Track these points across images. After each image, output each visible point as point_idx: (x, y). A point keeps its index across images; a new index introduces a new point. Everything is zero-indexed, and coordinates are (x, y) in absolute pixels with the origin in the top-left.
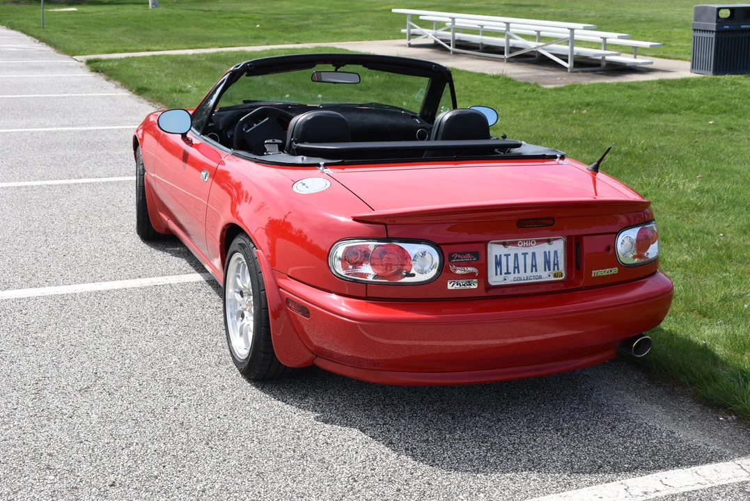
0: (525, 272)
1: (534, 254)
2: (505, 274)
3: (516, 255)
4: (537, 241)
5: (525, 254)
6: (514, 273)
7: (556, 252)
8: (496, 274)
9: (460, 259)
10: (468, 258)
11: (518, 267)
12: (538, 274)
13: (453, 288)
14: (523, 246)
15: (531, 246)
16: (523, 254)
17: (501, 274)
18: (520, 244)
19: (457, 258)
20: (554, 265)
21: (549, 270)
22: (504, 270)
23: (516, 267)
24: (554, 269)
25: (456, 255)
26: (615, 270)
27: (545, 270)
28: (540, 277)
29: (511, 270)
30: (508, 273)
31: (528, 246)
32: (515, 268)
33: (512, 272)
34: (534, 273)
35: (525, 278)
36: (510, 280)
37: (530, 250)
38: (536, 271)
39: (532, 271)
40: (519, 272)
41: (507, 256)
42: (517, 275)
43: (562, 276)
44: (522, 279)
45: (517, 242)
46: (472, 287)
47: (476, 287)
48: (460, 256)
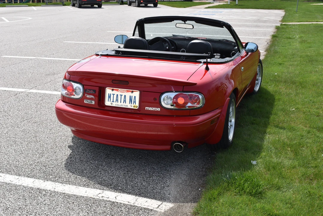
0: (121, 102)
1: (125, 96)
2: (112, 102)
3: (117, 95)
4: (127, 91)
5: (121, 95)
6: (116, 102)
7: (135, 97)
8: (108, 101)
10: (92, 92)
12: (126, 104)
13: (86, 103)
14: (121, 92)
15: (124, 92)
16: (120, 95)
17: (110, 101)
18: (120, 91)
19: (88, 91)
20: (134, 102)
21: (131, 104)
23: (117, 100)
24: (133, 104)
25: (88, 90)
26: (159, 109)
28: (127, 106)
29: (115, 100)
30: (113, 101)
31: (123, 92)
33: (115, 101)
35: (120, 105)
36: (114, 104)
37: (124, 94)
38: (125, 103)
39: (124, 103)
40: (118, 102)
41: (114, 94)
42: (117, 103)
43: (137, 107)
44: (119, 105)
45: (118, 90)
46: (93, 103)
47: (94, 104)
48: (89, 91)
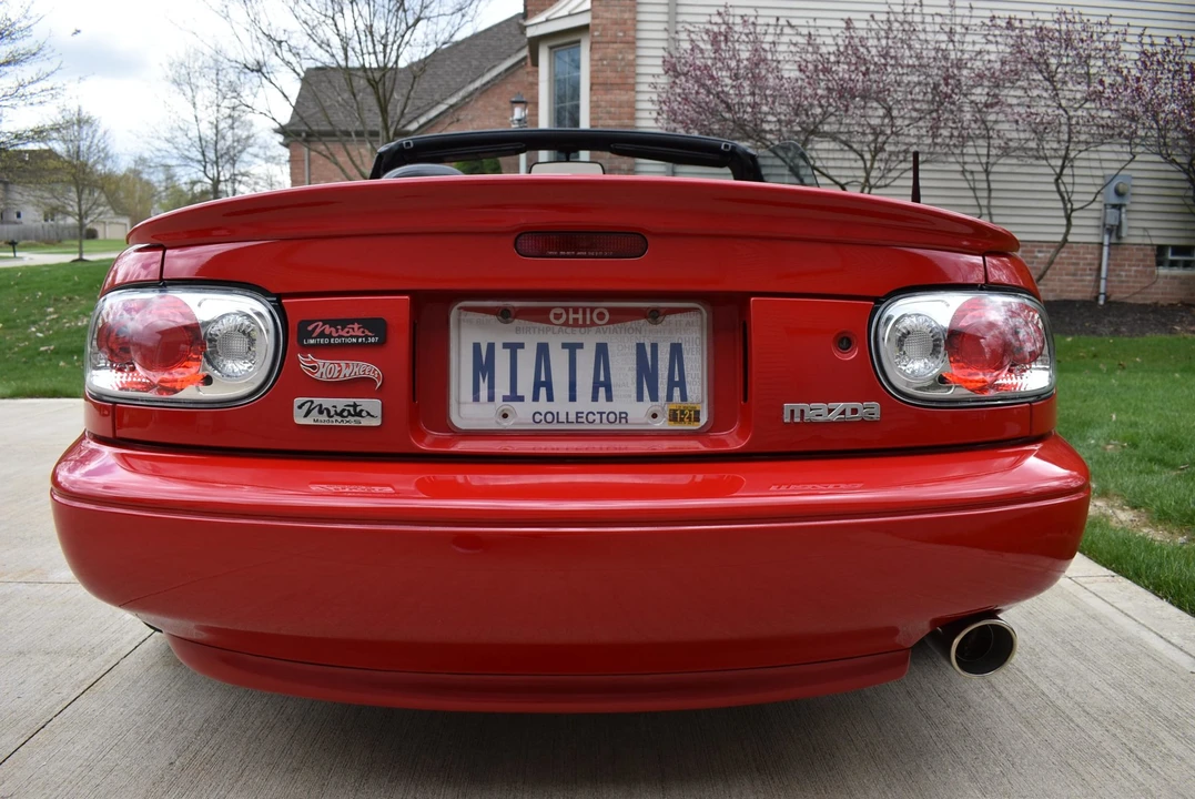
0: (573, 398)
1: (601, 350)
2: (505, 399)
3: (543, 349)
4: (611, 310)
5: (572, 348)
6: (536, 398)
7: (675, 349)
8: (476, 398)
9: (330, 336)
10: (353, 334)
11: (548, 385)
12: (616, 406)
13: (309, 421)
14: (566, 324)
15: (593, 324)
16: (564, 346)
17: (491, 398)
18: (558, 316)
19: (322, 335)
20: (671, 384)
21: (654, 397)
22: (502, 388)
23: (543, 384)
24: (670, 398)
25: (320, 327)
26: (871, 409)
27: (640, 398)
28: (623, 416)
29: (524, 387)
30: (514, 397)
31: (584, 325)
32: (537, 385)
33: (529, 395)
34: (602, 404)
35: (572, 417)
36: (523, 415)
37: (589, 338)
38: (609, 398)
39: (595, 398)
40: (550, 398)
41: (513, 347)
42: (543, 405)
43: (697, 420)
44: (562, 418)
45: (547, 311)
46: (366, 422)
47: (376, 422)
48: (328, 329)
